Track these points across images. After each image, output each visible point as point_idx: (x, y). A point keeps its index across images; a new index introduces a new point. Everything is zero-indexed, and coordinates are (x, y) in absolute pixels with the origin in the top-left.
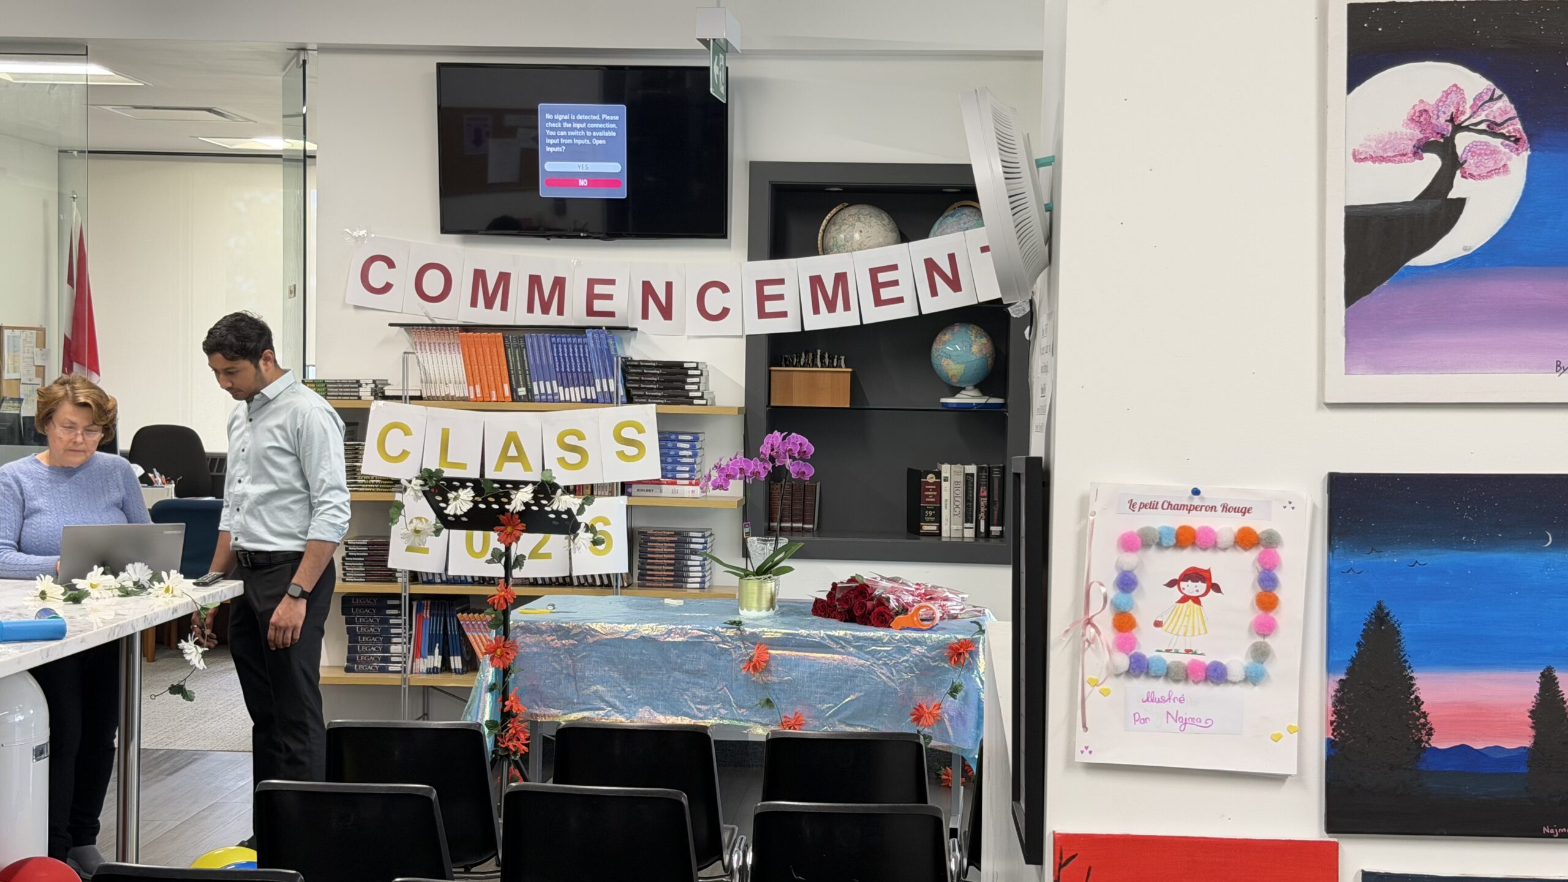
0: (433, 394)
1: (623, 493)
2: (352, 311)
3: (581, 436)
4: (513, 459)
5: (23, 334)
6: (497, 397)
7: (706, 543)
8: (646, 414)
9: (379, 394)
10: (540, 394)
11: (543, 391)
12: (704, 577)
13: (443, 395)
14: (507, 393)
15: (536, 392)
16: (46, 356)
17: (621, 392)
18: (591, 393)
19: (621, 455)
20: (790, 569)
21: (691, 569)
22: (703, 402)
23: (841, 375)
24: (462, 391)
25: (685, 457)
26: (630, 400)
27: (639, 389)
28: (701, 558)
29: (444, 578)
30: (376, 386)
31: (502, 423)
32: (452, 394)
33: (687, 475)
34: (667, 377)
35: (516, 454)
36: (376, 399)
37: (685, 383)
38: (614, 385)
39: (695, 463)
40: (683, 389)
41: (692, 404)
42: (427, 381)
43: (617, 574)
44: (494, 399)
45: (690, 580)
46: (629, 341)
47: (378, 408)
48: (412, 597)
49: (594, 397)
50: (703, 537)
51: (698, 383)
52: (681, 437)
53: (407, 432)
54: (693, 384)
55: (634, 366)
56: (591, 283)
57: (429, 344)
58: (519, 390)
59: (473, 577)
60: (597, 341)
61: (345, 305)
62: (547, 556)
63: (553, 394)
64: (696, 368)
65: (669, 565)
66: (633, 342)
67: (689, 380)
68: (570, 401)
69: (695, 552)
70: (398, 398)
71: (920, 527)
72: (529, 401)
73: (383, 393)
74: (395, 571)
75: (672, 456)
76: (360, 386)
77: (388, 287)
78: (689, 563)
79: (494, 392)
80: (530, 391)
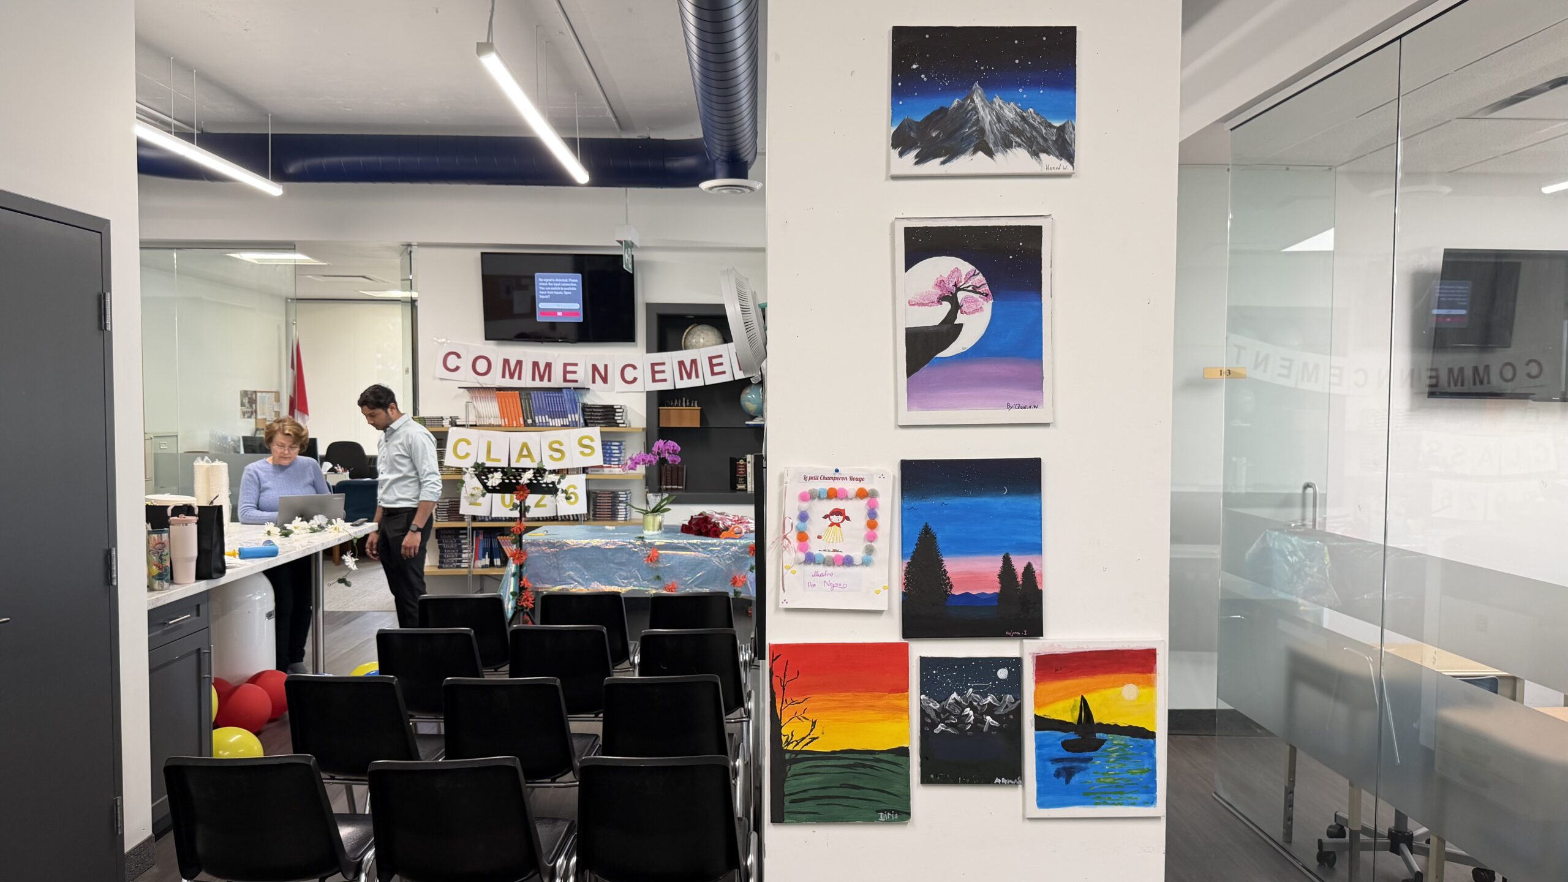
0: (483, 423)
1: (584, 472)
2: (439, 381)
3: (561, 444)
4: (525, 456)
5: (267, 395)
6: (517, 424)
7: (627, 497)
8: (595, 432)
9: (453, 424)
10: (540, 423)
11: (541, 421)
12: (626, 514)
13: (488, 424)
14: (522, 422)
15: (537, 421)
16: (280, 406)
17: (582, 421)
18: (566, 421)
19: (582, 453)
20: (669, 509)
21: (620, 510)
22: (624, 425)
23: (695, 411)
24: (498, 421)
25: (616, 453)
26: (586, 425)
27: (591, 419)
28: (625, 505)
29: (490, 518)
30: (452, 420)
31: (519, 438)
32: (493, 423)
33: (617, 463)
34: (606, 413)
35: (527, 454)
36: (452, 426)
37: (615, 416)
38: (578, 417)
39: (621, 456)
40: (614, 419)
41: (618, 426)
42: (479, 417)
43: (581, 515)
44: (515, 425)
45: (619, 516)
46: (585, 395)
47: (452, 431)
48: (473, 529)
49: (568, 424)
50: (626, 494)
51: (621, 416)
52: (613, 444)
53: (469, 443)
54: (619, 416)
55: (588, 408)
56: (565, 365)
57: (480, 398)
58: (528, 420)
59: (505, 518)
60: (569, 395)
61: (435, 378)
62: (545, 506)
63: (546, 423)
64: (620, 408)
65: (608, 508)
66: (588, 395)
67: (617, 414)
68: (555, 426)
69: (621, 502)
70: (463, 426)
71: (736, 487)
72: (533, 426)
73: (455, 423)
74: (464, 515)
75: (609, 453)
76: (443, 420)
77: (457, 368)
78: (619, 507)
79: (515, 422)
80: (534, 421)
